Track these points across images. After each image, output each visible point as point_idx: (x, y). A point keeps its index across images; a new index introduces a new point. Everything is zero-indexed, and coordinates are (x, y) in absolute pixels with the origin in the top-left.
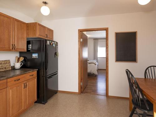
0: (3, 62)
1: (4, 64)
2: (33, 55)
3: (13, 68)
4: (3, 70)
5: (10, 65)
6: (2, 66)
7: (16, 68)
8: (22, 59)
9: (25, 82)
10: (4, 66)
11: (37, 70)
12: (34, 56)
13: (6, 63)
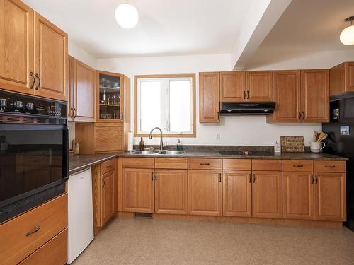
0: (292, 139)
1: (293, 141)
2: (341, 130)
3: (308, 151)
4: (291, 150)
5: (303, 144)
6: (290, 144)
7: (313, 151)
8: (323, 136)
9: (315, 174)
10: (294, 144)
11: (347, 159)
12: (344, 130)
13: (297, 141)
